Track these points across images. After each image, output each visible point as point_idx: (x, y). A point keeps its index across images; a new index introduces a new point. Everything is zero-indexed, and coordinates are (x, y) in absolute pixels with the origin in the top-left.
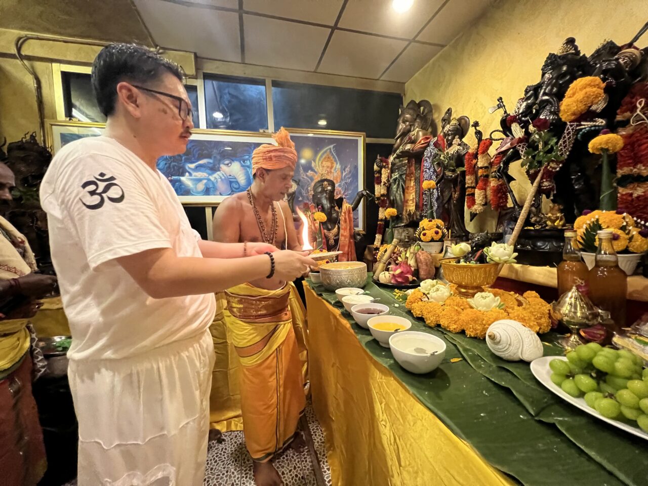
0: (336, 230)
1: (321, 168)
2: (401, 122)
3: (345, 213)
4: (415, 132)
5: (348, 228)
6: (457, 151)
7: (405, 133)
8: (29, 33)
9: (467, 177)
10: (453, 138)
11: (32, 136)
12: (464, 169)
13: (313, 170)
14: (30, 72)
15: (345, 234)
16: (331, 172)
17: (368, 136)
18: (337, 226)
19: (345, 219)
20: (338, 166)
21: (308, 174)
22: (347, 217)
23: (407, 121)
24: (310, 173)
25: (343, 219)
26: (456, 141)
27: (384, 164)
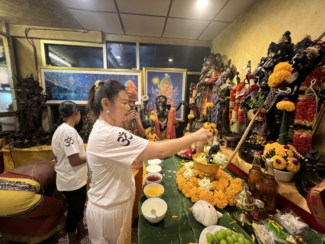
0: (165, 121)
1: (163, 88)
2: (204, 65)
3: (171, 113)
4: (211, 72)
5: (172, 121)
6: (227, 87)
7: (206, 72)
8: (30, 27)
9: (230, 102)
10: (227, 79)
11: (31, 75)
12: (229, 98)
13: (158, 89)
14: (31, 44)
15: (170, 123)
16: (168, 90)
17: (188, 71)
18: (166, 119)
19: (171, 116)
20: (172, 87)
21: (156, 91)
22: (172, 115)
23: (207, 65)
24: (157, 90)
25: (170, 115)
26: (228, 81)
27: (194, 87)
